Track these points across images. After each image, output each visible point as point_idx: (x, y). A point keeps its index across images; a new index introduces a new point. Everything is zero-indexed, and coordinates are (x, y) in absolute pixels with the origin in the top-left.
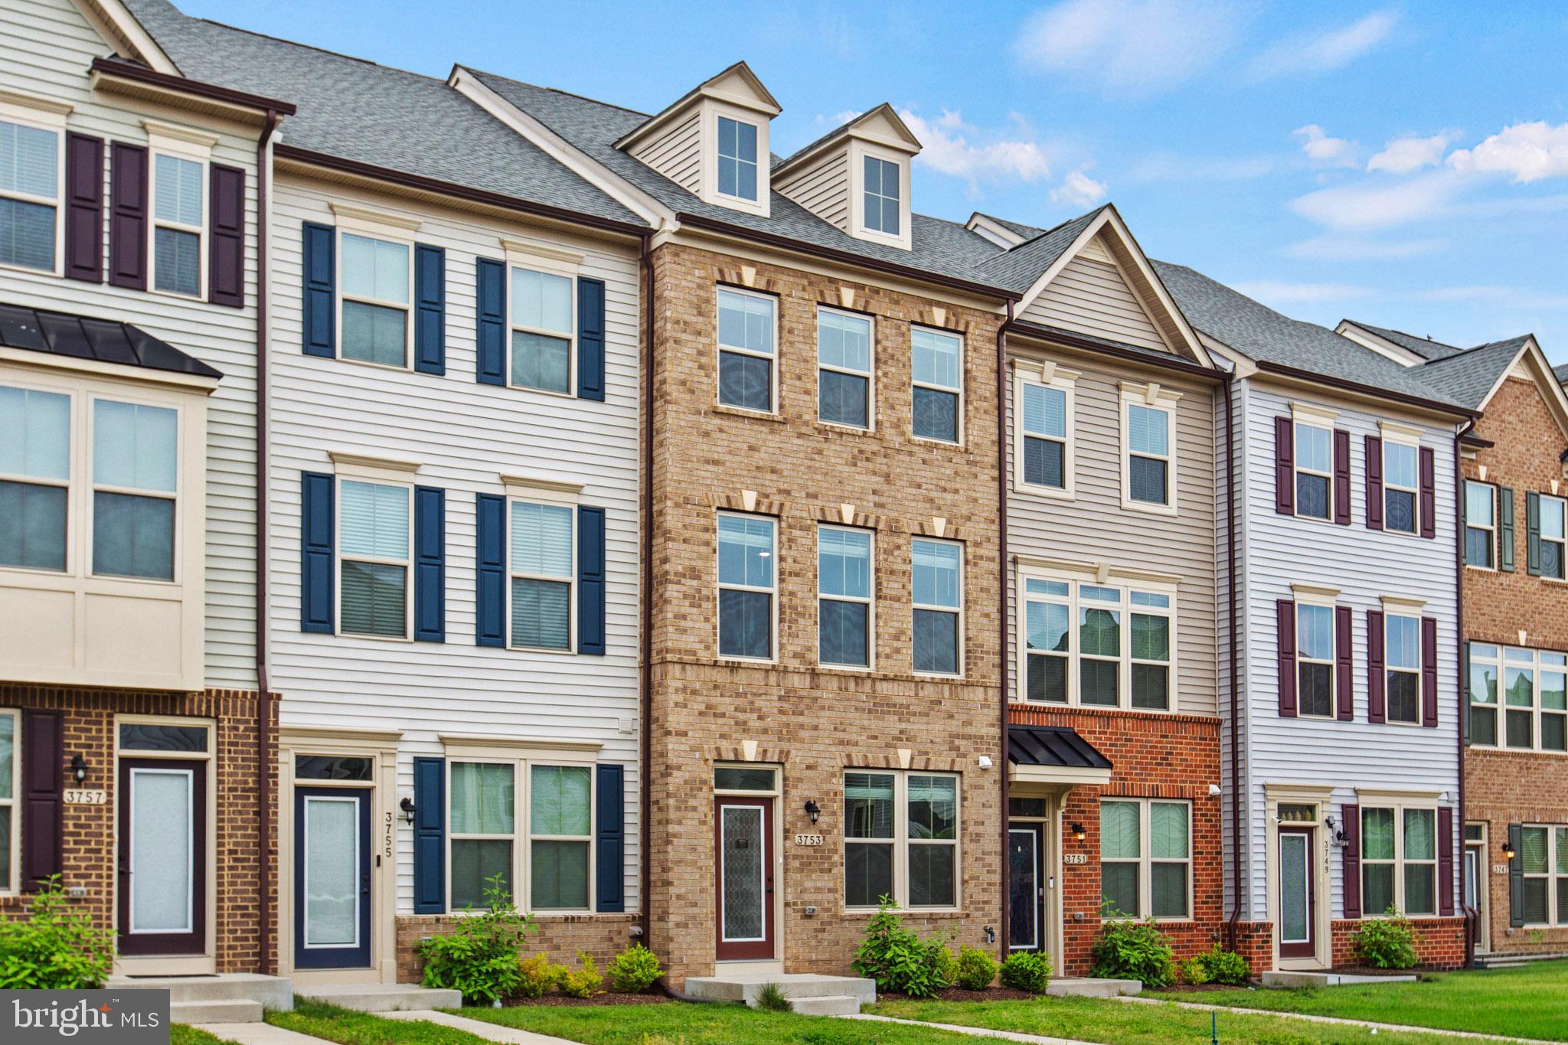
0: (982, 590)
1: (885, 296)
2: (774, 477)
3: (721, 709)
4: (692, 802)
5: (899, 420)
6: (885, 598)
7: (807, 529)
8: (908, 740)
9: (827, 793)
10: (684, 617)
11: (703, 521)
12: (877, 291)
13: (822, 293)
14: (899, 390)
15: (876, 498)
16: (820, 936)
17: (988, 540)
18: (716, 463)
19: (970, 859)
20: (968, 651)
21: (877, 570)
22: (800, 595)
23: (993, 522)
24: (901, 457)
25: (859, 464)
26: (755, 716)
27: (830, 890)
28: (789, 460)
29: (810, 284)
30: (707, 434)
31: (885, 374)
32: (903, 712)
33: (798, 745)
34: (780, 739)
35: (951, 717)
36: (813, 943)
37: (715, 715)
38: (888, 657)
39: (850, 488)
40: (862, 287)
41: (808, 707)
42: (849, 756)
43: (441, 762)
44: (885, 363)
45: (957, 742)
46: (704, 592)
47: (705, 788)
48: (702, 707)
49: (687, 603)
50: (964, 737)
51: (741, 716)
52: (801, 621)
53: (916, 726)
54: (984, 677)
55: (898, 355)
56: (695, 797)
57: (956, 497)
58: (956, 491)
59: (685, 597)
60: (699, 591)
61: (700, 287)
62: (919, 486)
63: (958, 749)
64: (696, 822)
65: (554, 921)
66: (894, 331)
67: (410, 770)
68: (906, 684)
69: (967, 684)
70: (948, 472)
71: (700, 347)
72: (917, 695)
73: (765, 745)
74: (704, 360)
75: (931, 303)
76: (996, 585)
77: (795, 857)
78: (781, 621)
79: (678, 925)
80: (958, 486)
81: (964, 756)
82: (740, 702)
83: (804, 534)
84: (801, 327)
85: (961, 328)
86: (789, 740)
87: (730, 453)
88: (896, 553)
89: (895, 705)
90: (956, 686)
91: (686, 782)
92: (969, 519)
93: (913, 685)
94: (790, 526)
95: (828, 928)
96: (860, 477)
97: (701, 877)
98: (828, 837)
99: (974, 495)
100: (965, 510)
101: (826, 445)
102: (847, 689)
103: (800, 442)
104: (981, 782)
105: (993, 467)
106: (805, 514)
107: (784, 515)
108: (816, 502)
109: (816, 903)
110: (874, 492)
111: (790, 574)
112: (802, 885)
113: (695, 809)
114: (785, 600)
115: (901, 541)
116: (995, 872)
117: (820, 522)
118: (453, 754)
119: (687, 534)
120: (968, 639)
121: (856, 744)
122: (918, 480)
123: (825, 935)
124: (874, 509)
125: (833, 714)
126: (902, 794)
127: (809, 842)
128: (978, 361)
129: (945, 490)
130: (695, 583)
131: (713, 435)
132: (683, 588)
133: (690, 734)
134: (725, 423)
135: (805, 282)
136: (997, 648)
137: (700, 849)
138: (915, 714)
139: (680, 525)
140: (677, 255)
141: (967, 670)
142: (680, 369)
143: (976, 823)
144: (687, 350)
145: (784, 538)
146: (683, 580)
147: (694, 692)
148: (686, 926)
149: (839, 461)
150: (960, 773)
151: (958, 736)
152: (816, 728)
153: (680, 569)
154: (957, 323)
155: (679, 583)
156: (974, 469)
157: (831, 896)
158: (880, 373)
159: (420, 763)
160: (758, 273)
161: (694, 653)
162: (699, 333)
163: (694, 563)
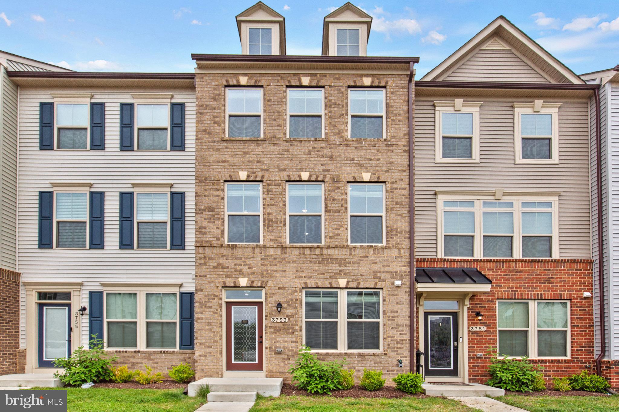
0: (396, 204)
1: (330, 77)
2: (259, 164)
3: (226, 265)
4: (209, 305)
5: (339, 131)
6: (330, 211)
7: (279, 185)
8: (344, 274)
9: (292, 299)
10: (205, 228)
11: (215, 187)
12: (325, 75)
13: (289, 81)
14: (340, 117)
15: (324, 168)
16: (286, 362)
17: (401, 180)
18: (224, 161)
19: (388, 328)
20: (387, 232)
21: (325, 199)
22: (274, 214)
23: (405, 171)
24: (341, 148)
25: (312, 153)
26: (247, 267)
27: (293, 342)
28: (268, 156)
29: (282, 78)
30: (218, 150)
31: (330, 112)
32: (342, 262)
33: (273, 279)
34: (262, 277)
35: (375, 263)
36: (282, 365)
37: (222, 268)
38: (331, 238)
39: (307, 165)
40: (316, 75)
41: (280, 262)
42: (305, 283)
43: (101, 293)
44: (330, 106)
45: (379, 275)
46: (216, 216)
47: (216, 299)
48: (215, 265)
49: (206, 222)
50: (383, 272)
51: (238, 268)
52: (275, 225)
53: (350, 268)
54: (398, 244)
55: (339, 102)
56: (211, 302)
57: (378, 162)
58: (379, 159)
59: (205, 219)
60: (214, 216)
61: (215, 89)
62: (353, 159)
63: (380, 277)
64: (212, 313)
65: (154, 353)
66: (336, 92)
67: (88, 296)
68: (344, 249)
69: (386, 248)
70: (373, 151)
71: (215, 114)
72: (351, 254)
73: (253, 280)
74: (216, 119)
75: (361, 76)
76: (407, 200)
77: (270, 327)
78: (264, 226)
79: (200, 356)
80: (379, 157)
81: (384, 281)
82: (238, 262)
83: (277, 187)
84: (276, 98)
85: (383, 84)
86: (268, 277)
87: (232, 156)
88: (336, 191)
89: (336, 259)
90: (378, 249)
91: (205, 296)
92: (387, 171)
93: (348, 250)
94: (268, 185)
95: (291, 358)
96: (313, 159)
97: (214, 336)
98: (291, 319)
99: (391, 160)
100: (384, 168)
101: (291, 147)
102: (304, 253)
103: (275, 147)
104: (396, 292)
105: (404, 146)
106: (277, 179)
107: (264, 180)
108: (285, 173)
109: (284, 347)
110: (322, 165)
111: (268, 205)
112: (275, 339)
113: (211, 307)
114: (266, 216)
115: (340, 185)
116: (406, 334)
117: (287, 181)
118: (106, 290)
119: (207, 193)
120: (387, 227)
121: (311, 277)
122: (352, 157)
123: (290, 362)
124: (322, 173)
125: (295, 265)
126: (342, 299)
127: (279, 321)
128: (394, 98)
129: (371, 160)
130: (211, 213)
131: (222, 150)
132: (204, 216)
133: (208, 276)
134: (229, 145)
135: (279, 78)
136: (408, 230)
137: (213, 324)
138: (350, 263)
139: (202, 189)
140: (202, 78)
141: (387, 241)
142: (203, 125)
143: (392, 312)
144: (207, 117)
145: (265, 190)
146: (204, 212)
147: (210, 259)
148: (205, 356)
149: (300, 153)
150: (382, 289)
151: (379, 272)
152: (285, 271)
153: (202, 208)
154: (380, 82)
155: (202, 214)
156: (390, 148)
157: (294, 345)
158: (327, 112)
159: (91, 294)
160: (249, 79)
161: (211, 242)
162: (215, 109)
163: (210, 205)
